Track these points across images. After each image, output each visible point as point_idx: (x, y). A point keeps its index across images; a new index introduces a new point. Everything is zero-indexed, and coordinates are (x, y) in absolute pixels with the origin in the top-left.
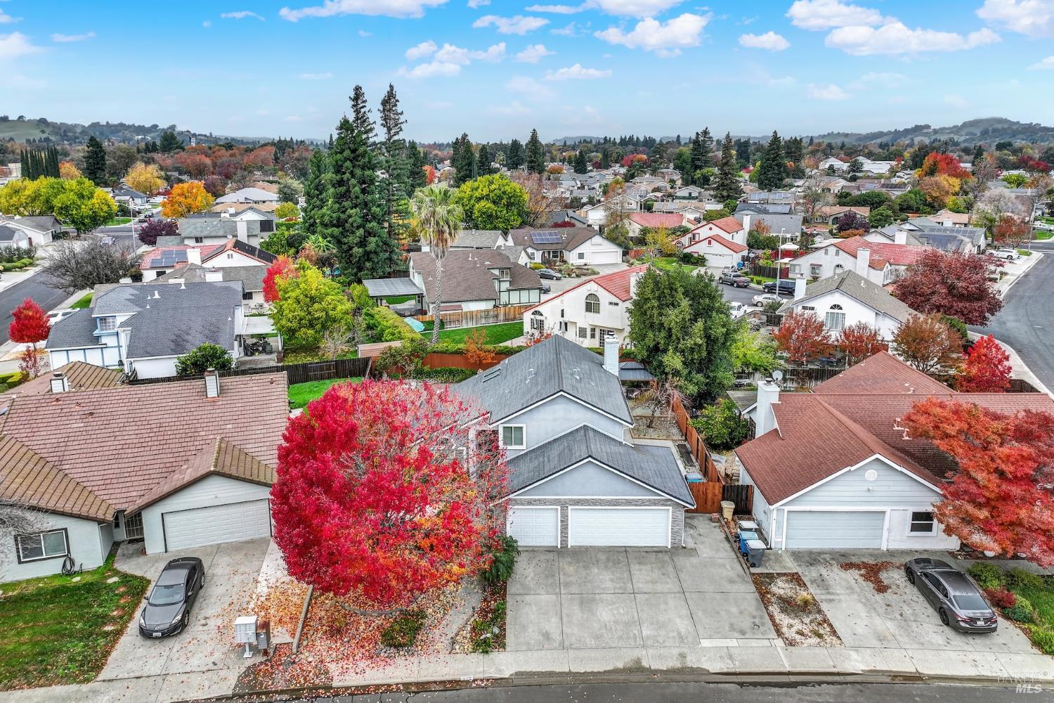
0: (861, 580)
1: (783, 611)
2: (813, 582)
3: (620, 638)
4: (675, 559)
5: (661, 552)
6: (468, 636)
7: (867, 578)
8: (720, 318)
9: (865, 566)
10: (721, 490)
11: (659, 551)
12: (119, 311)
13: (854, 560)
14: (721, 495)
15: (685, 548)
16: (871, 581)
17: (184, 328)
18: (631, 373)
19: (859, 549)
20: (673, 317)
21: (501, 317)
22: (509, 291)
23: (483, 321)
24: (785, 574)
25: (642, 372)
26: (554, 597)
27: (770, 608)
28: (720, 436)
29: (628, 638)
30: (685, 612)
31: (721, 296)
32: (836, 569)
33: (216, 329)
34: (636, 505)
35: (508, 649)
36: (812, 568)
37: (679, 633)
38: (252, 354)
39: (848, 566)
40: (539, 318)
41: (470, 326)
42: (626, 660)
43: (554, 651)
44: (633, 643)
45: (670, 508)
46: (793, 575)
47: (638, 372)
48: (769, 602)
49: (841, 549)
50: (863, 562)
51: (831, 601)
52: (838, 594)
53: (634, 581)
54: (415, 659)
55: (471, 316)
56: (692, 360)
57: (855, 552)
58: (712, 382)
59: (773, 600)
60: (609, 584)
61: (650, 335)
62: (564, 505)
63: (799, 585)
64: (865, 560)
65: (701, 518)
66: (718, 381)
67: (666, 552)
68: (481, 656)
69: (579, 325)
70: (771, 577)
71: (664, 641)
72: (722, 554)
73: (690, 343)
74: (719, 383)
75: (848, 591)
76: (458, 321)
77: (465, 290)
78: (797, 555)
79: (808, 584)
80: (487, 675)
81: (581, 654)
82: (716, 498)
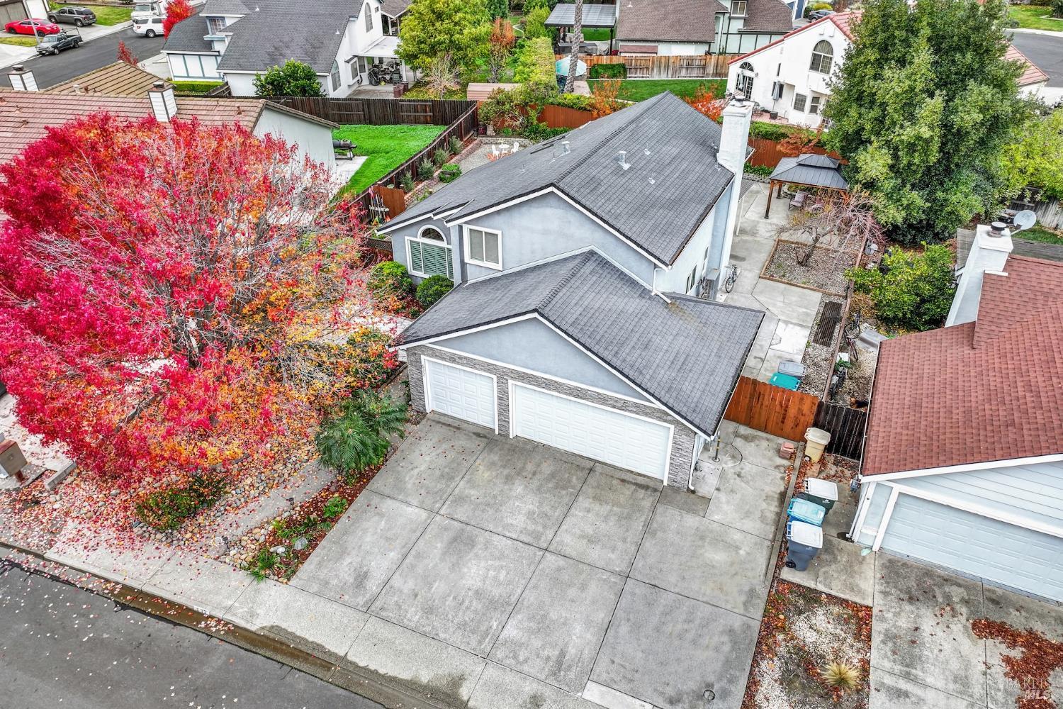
0: (999, 669)
1: (786, 681)
2: (890, 637)
3: (462, 626)
4: (660, 509)
5: (646, 487)
6: (262, 539)
7: (1015, 670)
8: (980, 93)
9: (1032, 640)
10: (815, 408)
11: (645, 485)
12: (227, 11)
13: (1016, 620)
14: (812, 417)
15: (693, 492)
16: (1021, 681)
17: (286, 39)
18: (812, 172)
19: (1041, 599)
20: (894, 82)
21: (710, 70)
22: (741, 33)
23: (684, 72)
24: (843, 602)
25: (831, 173)
26: (424, 515)
27: (764, 665)
28: (899, 304)
29: (473, 631)
30: (601, 616)
31: (1003, 50)
32: (959, 626)
33: (317, 44)
34: (614, 407)
35: (294, 581)
36: (908, 607)
37: (562, 654)
38: (378, 83)
39: (987, 629)
40: (748, 73)
41: (663, 77)
42: (440, 672)
43: (350, 611)
44: (474, 643)
45: (672, 427)
46: (856, 607)
47: (824, 172)
48: (770, 650)
49: (1001, 586)
50: (1030, 632)
51: (900, 694)
52: (925, 686)
53: (563, 527)
54: (166, 551)
55: (666, 63)
56: (910, 164)
57: (1023, 603)
58: (936, 208)
59: (782, 650)
60: (519, 521)
61: (853, 112)
62: (503, 376)
63: (857, 636)
64: (1038, 627)
65: (764, 444)
66: (949, 209)
67: (655, 490)
68: (248, 580)
69: (797, 90)
70: (812, 598)
71: (526, 661)
72: (752, 525)
73: (908, 133)
74: (951, 213)
75: (951, 686)
76: (647, 68)
77: (672, 26)
78: (894, 569)
79: (876, 640)
80: (228, 617)
81: (384, 631)
82: (802, 419)
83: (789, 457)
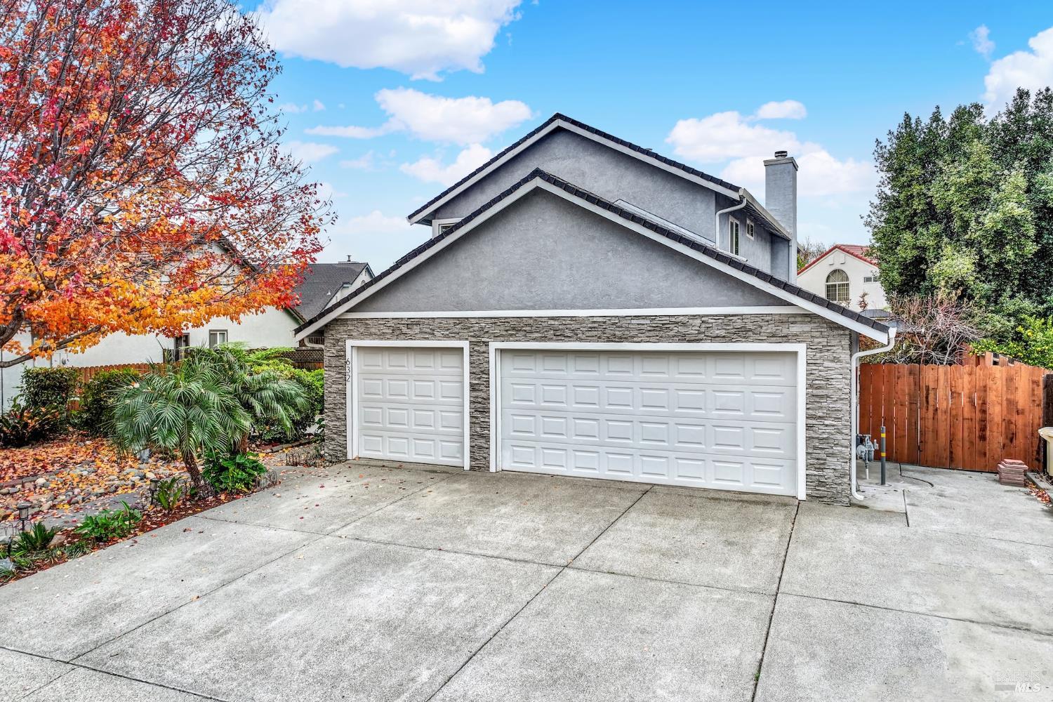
5: (764, 503)
10: (1040, 392)
11: (760, 501)
14: (1041, 411)
15: (863, 507)
45: (801, 348)
60: (504, 538)
62: (479, 338)
67: (785, 505)
82: (1020, 421)
83: (1021, 478)
